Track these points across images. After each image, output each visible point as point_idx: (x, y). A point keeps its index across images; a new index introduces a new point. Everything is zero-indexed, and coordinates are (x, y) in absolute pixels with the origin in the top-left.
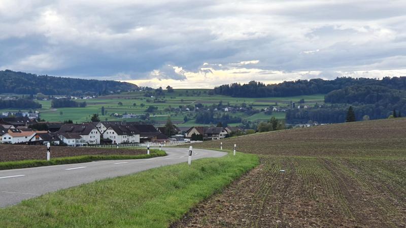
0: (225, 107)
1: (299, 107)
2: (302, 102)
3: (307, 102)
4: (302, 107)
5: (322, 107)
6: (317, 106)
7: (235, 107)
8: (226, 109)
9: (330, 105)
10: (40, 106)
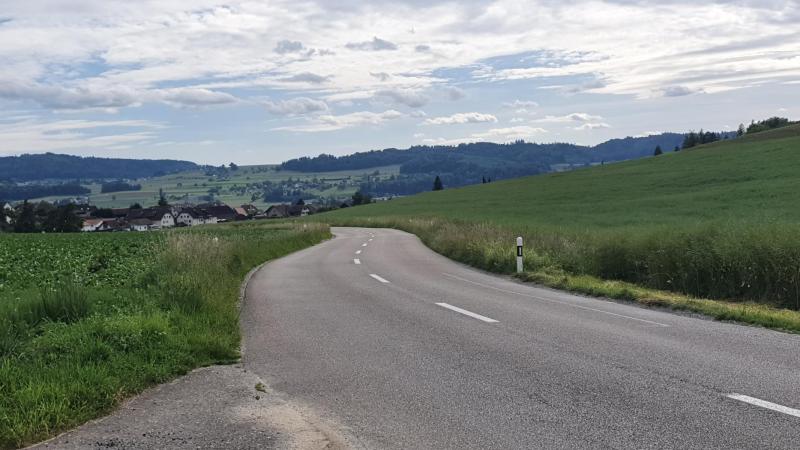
0: (295, 183)
1: (374, 179)
2: (377, 173)
3: (382, 174)
4: (377, 179)
5: (399, 178)
7: (306, 183)
8: (297, 186)
9: (407, 176)
10: (89, 191)
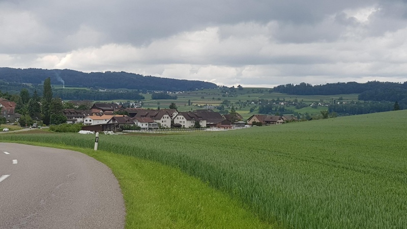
0: (281, 101)
1: (339, 103)
2: (341, 99)
3: (345, 99)
4: (341, 103)
5: (356, 104)
6: (353, 102)
7: (289, 102)
8: (282, 103)
9: (363, 102)
10: (144, 98)
